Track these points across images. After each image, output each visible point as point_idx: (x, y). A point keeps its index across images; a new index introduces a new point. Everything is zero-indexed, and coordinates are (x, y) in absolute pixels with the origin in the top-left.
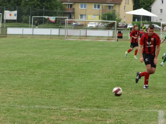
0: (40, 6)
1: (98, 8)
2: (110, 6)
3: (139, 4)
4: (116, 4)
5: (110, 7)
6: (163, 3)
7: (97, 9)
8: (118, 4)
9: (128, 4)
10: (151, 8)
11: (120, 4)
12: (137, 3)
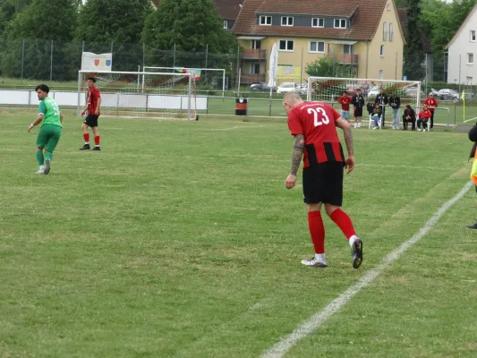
0: (181, 44)
1: (319, 50)
2: (348, 46)
3: (419, 42)
4: (359, 41)
5: (346, 47)
6: (474, 38)
7: (317, 51)
8: (364, 40)
9: (391, 41)
10: (447, 50)
11: (370, 41)
12: (414, 40)
